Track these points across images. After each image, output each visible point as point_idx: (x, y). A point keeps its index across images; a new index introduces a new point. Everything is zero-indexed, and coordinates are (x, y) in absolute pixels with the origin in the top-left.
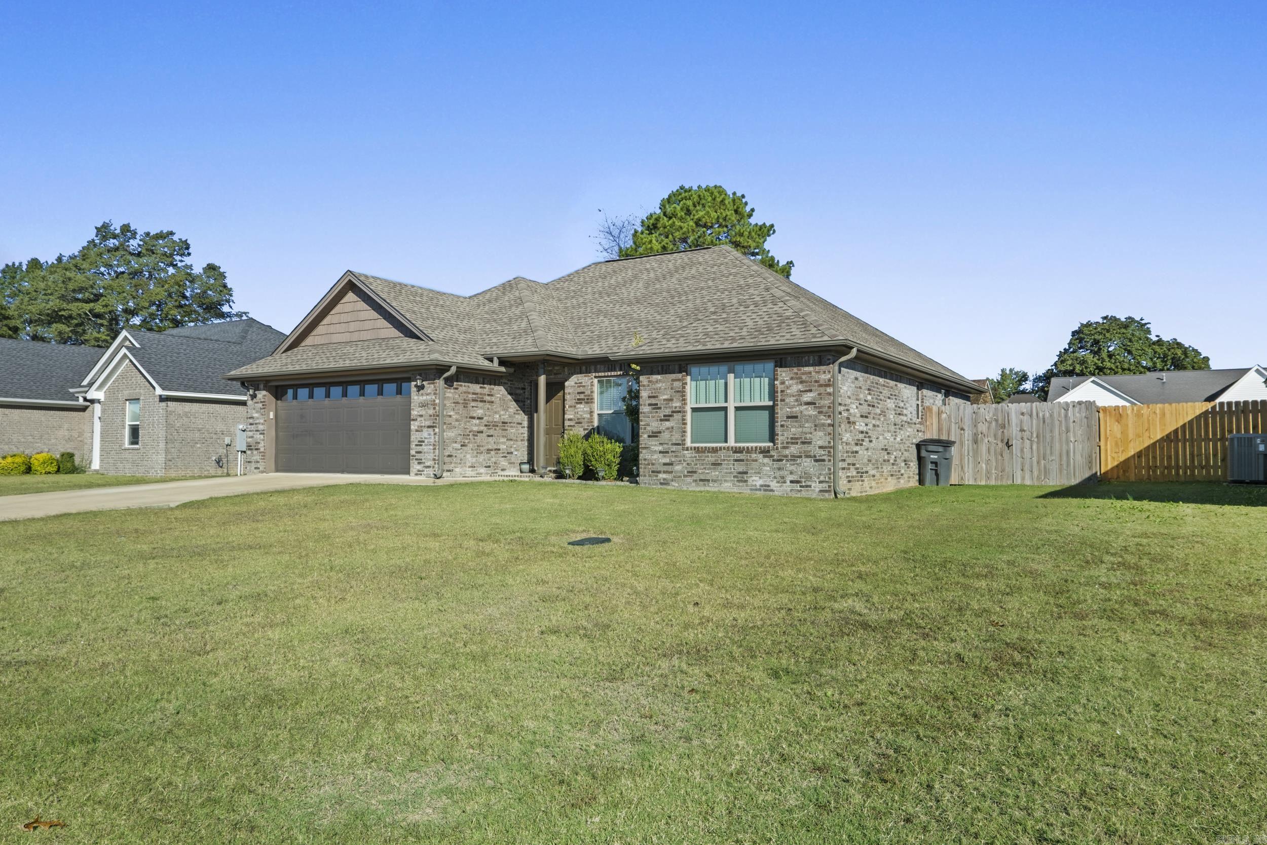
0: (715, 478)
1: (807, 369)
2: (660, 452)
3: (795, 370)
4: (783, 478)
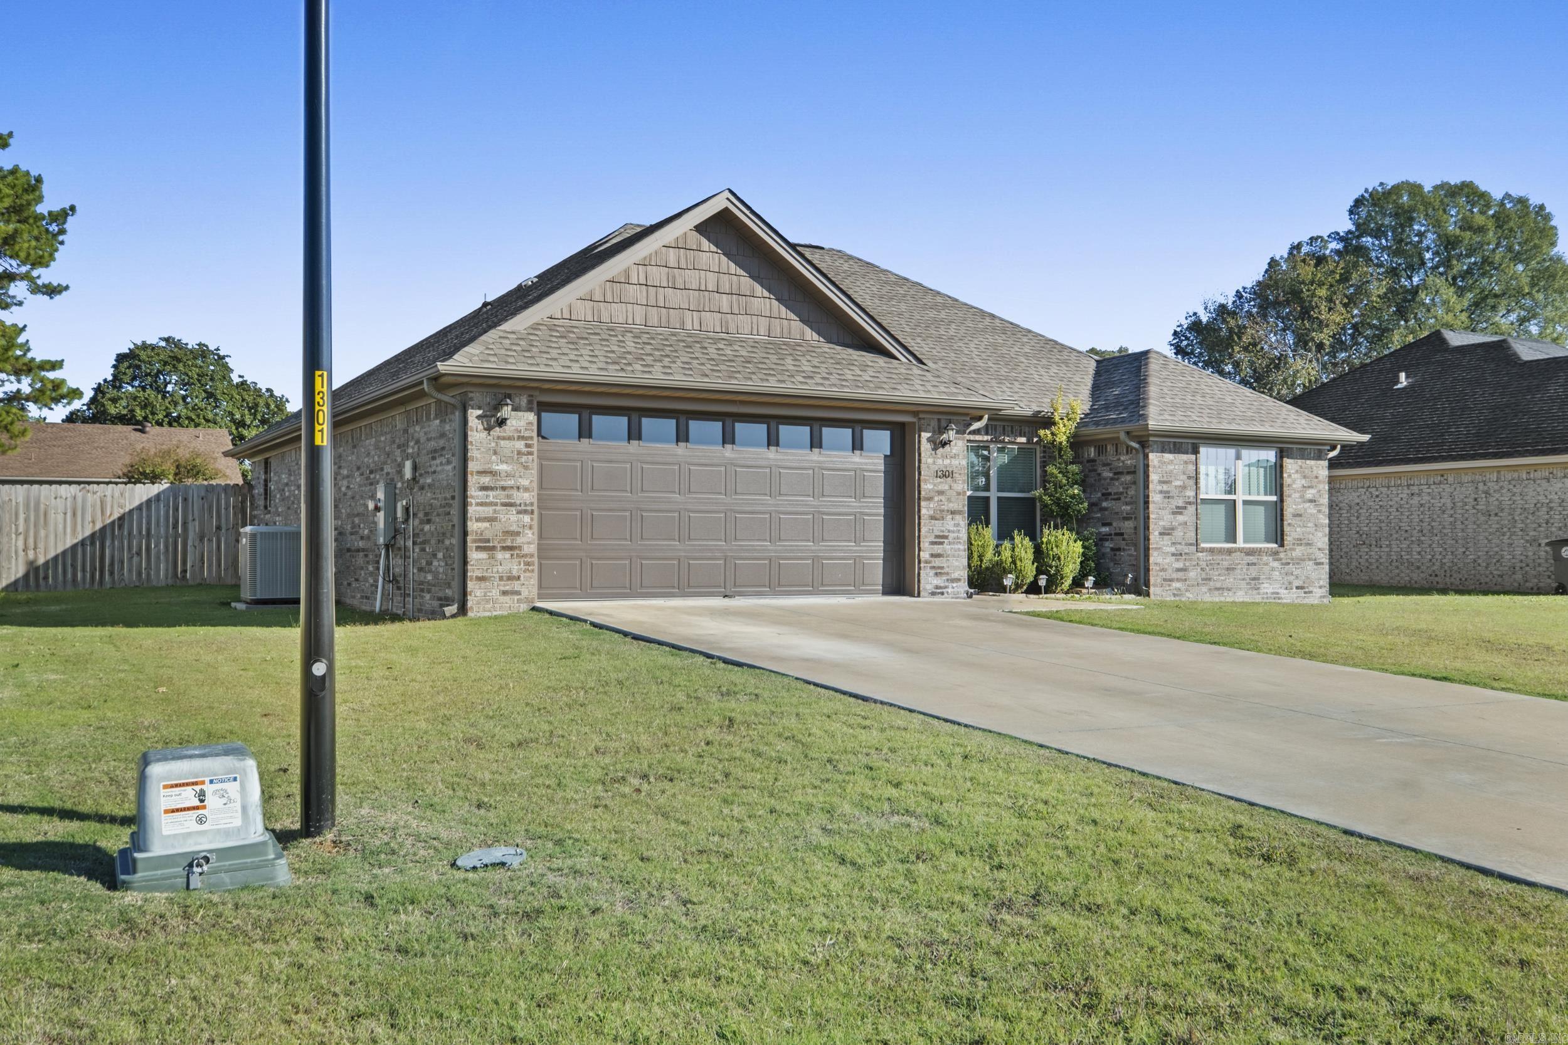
0: (1229, 586)
1: (1308, 462)
2: (1173, 555)
3: (1300, 462)
4: (1290, 583)
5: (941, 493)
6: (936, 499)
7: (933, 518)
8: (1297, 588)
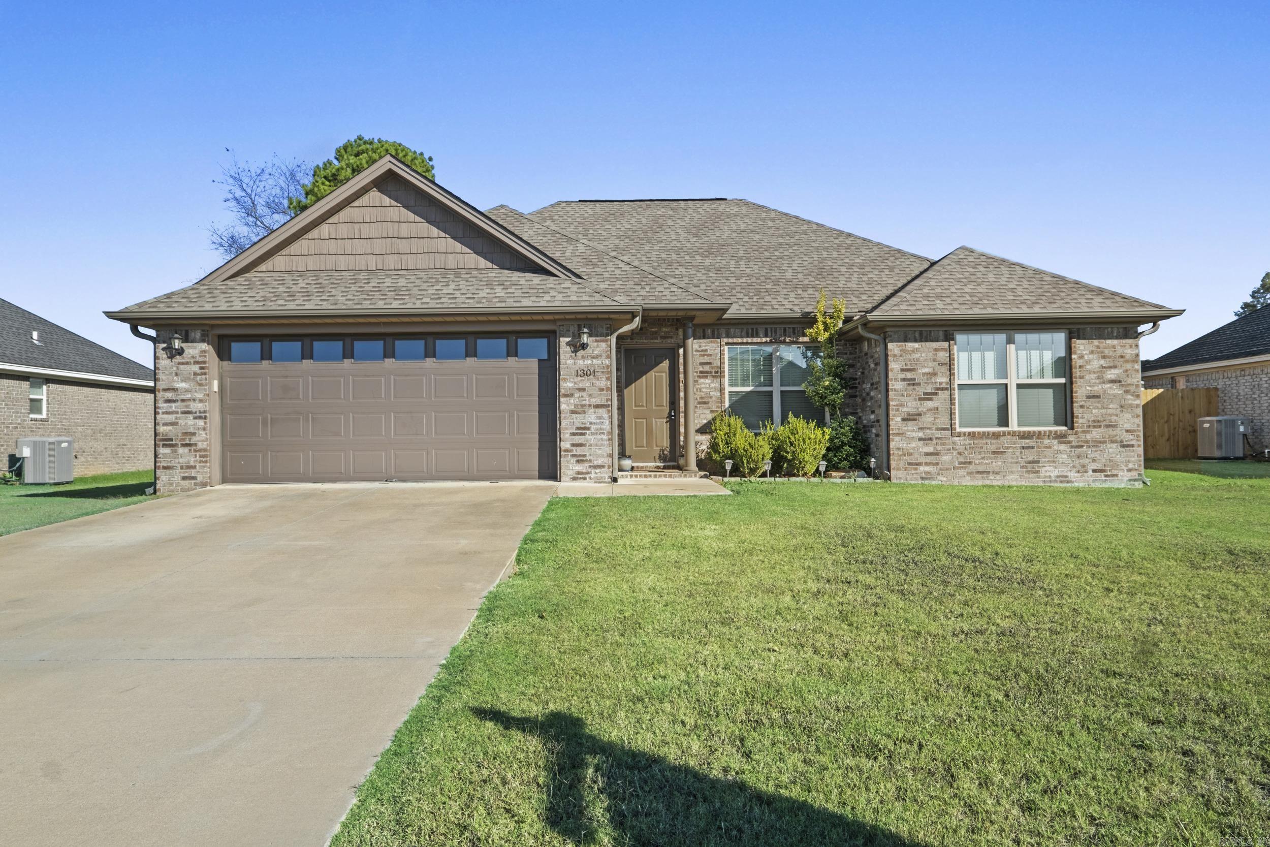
0: (997, 469)
1: (1109, 342)
2: (920, 439)
3: (1096, 342)
4: (1083, 466)
5: (583, 390)
6: (577, 395)
7: (573, 412)
8: (1094, 471)
